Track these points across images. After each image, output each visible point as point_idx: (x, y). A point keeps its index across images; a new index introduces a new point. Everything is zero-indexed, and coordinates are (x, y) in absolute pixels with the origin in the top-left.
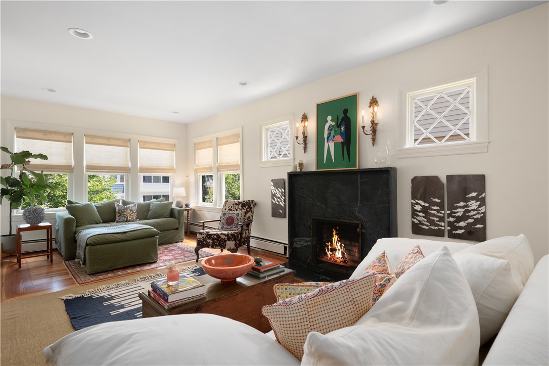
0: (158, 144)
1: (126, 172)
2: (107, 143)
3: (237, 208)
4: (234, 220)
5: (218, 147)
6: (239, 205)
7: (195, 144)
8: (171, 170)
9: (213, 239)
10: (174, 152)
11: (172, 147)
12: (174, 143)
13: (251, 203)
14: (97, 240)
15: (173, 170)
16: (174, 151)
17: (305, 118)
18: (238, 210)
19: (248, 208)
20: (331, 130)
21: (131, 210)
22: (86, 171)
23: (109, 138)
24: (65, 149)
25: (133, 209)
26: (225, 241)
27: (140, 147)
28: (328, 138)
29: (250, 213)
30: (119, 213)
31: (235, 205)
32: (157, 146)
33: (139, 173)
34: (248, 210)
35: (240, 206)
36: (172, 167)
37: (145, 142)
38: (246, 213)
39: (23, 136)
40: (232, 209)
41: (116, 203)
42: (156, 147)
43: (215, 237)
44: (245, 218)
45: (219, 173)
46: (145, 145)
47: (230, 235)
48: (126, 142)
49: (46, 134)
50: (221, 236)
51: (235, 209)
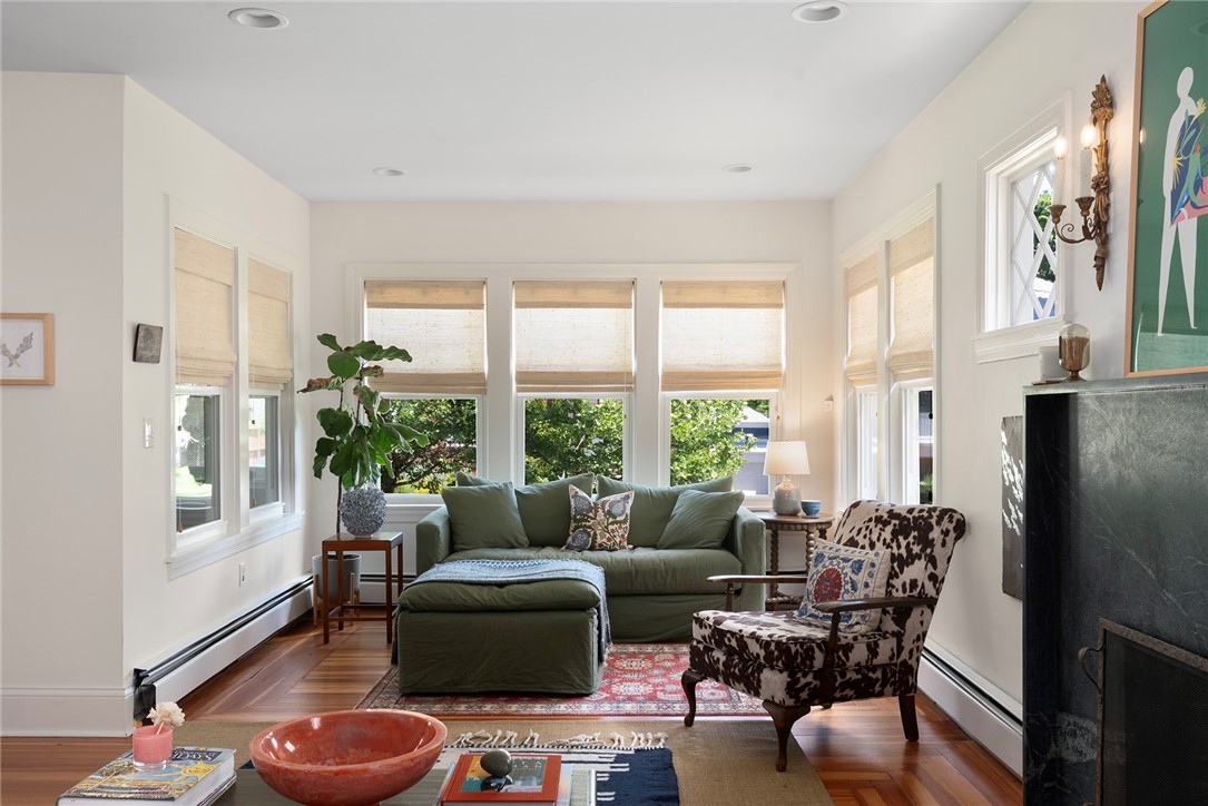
0: (724, 286)
1: (621, 390)
2: (573, 300)
3: (874, 538)
4: (839, 586)
5: (893, 279)
6: (886, 523)
7: (847, 274)
8: (770, 376)
9: (730, 652)
10: (783, 310)
11: (771, 294)
12: (782, 278)
13: (933, 521)
14: (421, 598)
15: (777, 375)
16: (779, 306)
17: (1104, 101)
18: (879, 545)
19: (918, 540)
20: (1187, 151)
21: (609, 514)
22: (519, 390)
23: (576, 285)
24: (469, 327)
25: (616, 510)
26: (760, 668)
27: (666, 305)
28: (1175, 194)
29: (920, 564)
30: (576, 520)
31: (872, 524)
32: (722, 295)
33: (664, 389)
34: (916, 549)
35: (889, 529)
36: (776, 365)
37: (680, 286)
38: (901, 562)
39: (380, 301)
40: (860, 539)
41: (571, 486)
42: (717, 298)
43: (734, 643)
44: (897, 583)
45: (894, 387)
46: (682, 295)
47: (773, 647)
48: (620, 292)
49: (427, 290)
50: (749, 641)
51: (867, 542)
